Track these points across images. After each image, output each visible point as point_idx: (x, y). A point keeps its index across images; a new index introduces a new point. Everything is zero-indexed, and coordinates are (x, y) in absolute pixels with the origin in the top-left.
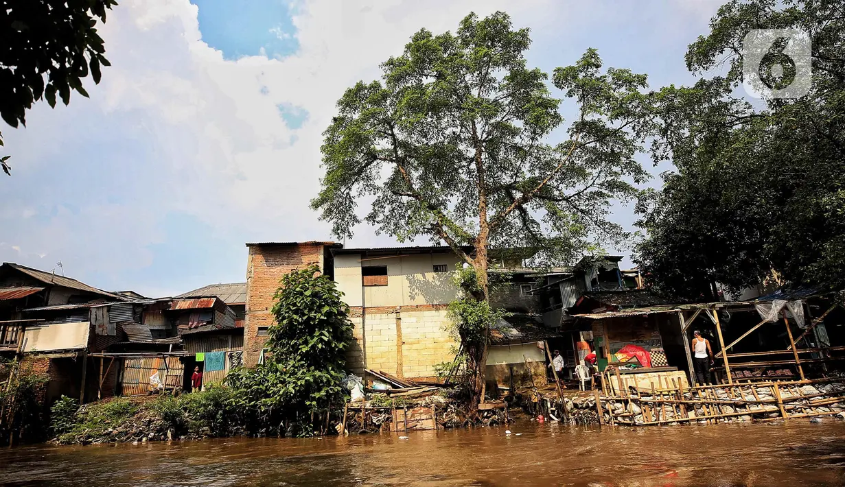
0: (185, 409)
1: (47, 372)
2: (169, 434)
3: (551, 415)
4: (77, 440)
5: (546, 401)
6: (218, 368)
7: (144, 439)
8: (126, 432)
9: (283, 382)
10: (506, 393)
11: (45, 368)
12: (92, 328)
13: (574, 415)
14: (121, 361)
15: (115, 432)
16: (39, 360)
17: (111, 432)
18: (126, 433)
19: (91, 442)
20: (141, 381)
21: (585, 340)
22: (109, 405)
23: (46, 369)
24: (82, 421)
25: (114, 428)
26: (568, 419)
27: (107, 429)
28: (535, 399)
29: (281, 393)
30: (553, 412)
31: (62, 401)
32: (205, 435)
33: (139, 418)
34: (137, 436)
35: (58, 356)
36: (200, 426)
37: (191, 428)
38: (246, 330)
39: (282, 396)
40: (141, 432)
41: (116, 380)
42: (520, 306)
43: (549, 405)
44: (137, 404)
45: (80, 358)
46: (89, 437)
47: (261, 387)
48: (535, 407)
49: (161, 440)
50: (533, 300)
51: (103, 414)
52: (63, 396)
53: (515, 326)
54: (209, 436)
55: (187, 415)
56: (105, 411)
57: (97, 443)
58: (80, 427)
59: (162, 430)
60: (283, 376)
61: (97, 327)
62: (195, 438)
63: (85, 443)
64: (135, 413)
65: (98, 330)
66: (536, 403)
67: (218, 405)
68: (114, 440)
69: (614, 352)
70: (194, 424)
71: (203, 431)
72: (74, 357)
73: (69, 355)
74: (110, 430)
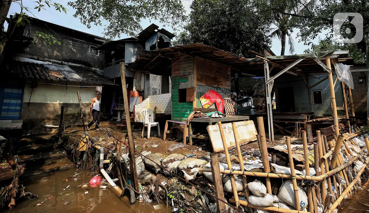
3: (103, 171)
5: (99, 151)
10: (54, 131)
13: (146, 184)
21: (137, 91)
26: (137, 195)
28: (83, 147)
30: (106, 166)
42: (87, 61)
43: (102, 156)
48: (81, 156)
50: (98, 59)
53: (77, 73)
66: (83, 153)
69: (200, 95)
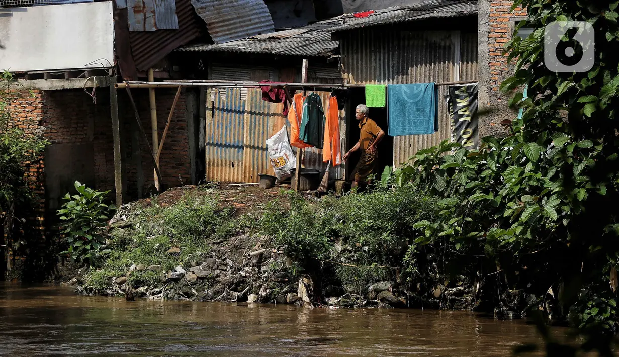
0: (335, 235)
1: (41, 123)
2: (302, 292)
4: (116, 287)
6: (422, 128)
7: (251, 298)
8: (213, 278)
9: (538, 191)
11: (35, 113)
12: (120, 16)
14: (199, 94)
15: (190, 276)
16: (21, 94)
17: (183, 275)
18: (213, 280)
19: (143, 295)
20: (247, 141)
22: (173, 211)
23: (36, 115)
24: (123, 244)
25: (187, 267)
27: (173, 269)
29: (524, 217)
31: (77, 197)
32: (383, 300)
33: (238, 248)
34: (235, 290)
35: (57, 84)
36: (369, 279)
37: (349, 282)
38: (482, 28)
39: (526, 225)
40: (242, 281)
41: (192, 143)
44: (234, 213)
45: (103, 92)
46: (138, 283)
47: (490, 197)
49: (286, 303)
51: (164, 232)
52: (78, 184)
54: (392, 303)
55: (339, 247)
56: (167, 224)
57: (156, 299)
58: (118, 258)
59: (287, 279)
60: (539, 176)
61: (130, 11)
62: (361, 306)
63: (131, 298)
64: (229, 235)
65: (135, 23)
67: (405, 231)
68: (189, 295)
70: (356, 273)
71: (377, 291)
72: (90, 89)
73: (79, 84)
74: (180, 270)
